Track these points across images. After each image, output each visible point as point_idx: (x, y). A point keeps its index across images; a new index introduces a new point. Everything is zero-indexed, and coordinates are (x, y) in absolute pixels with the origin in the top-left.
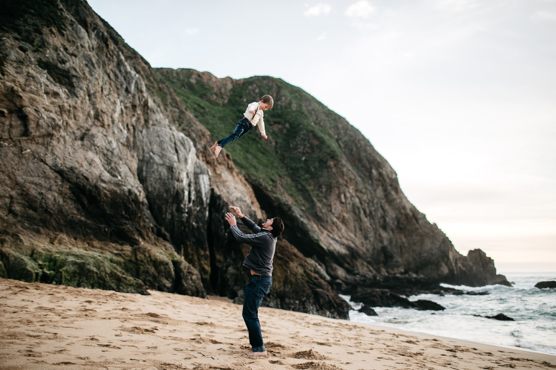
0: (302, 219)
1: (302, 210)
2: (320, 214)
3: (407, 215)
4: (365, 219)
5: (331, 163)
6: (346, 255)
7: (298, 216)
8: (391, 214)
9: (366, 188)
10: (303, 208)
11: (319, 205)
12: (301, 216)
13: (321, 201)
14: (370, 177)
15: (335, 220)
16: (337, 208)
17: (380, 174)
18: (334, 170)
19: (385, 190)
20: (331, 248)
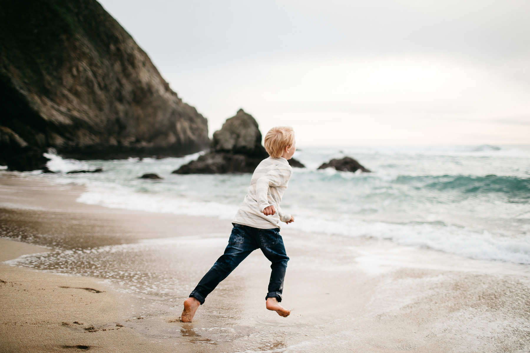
0: (22, 91)
1: (24, 82)
2: (48, 87)
3: (142, 89)
4: (99, 92)
5: (64, 37)
6: (69, 126)
7: (18, 88)
8: (128, 87)
9: (102, 63)
10: (26, 81)
11: (48, 78)
12: (21, 88)
13: (50, 74)
14: (108, 51)
15: (66, 92)
16: (68, 80)
17: (118, 49)
18: (66, 44)
19: (123, 65)
20: (53, 119)
